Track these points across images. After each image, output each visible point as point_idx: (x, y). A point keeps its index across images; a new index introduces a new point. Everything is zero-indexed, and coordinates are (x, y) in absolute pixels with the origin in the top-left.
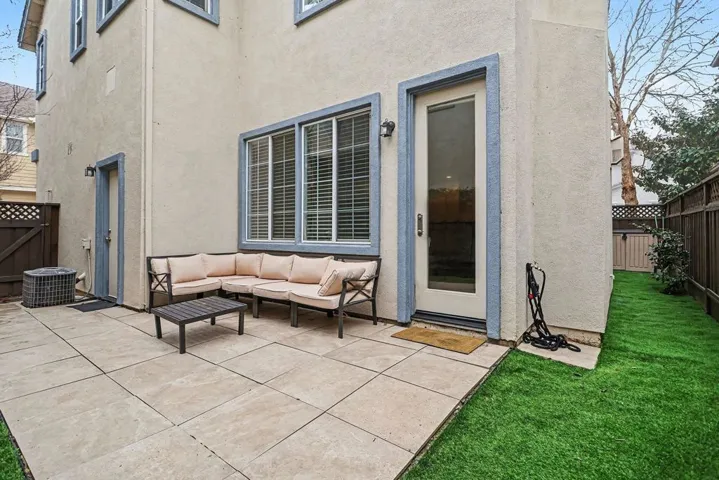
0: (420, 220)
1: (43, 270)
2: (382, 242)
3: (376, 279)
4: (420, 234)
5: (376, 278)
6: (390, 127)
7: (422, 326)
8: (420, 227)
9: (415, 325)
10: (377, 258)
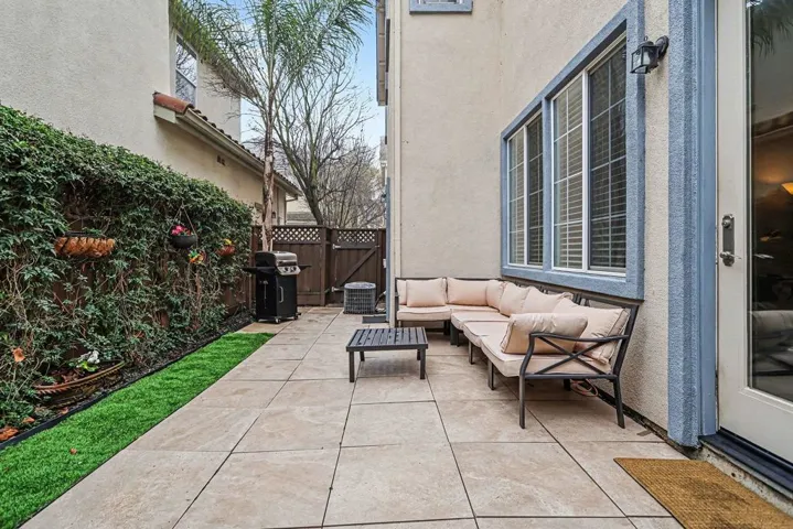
0: (729, 229)
1: (354, 283)
2: (646, 275)
3: (625, 342)
4: (729, 261)
5: (622, 339)
6: (657, 52)
7: (725, 467)
8: (729, 245)
9: (709, 458)
10: (634, 305)
